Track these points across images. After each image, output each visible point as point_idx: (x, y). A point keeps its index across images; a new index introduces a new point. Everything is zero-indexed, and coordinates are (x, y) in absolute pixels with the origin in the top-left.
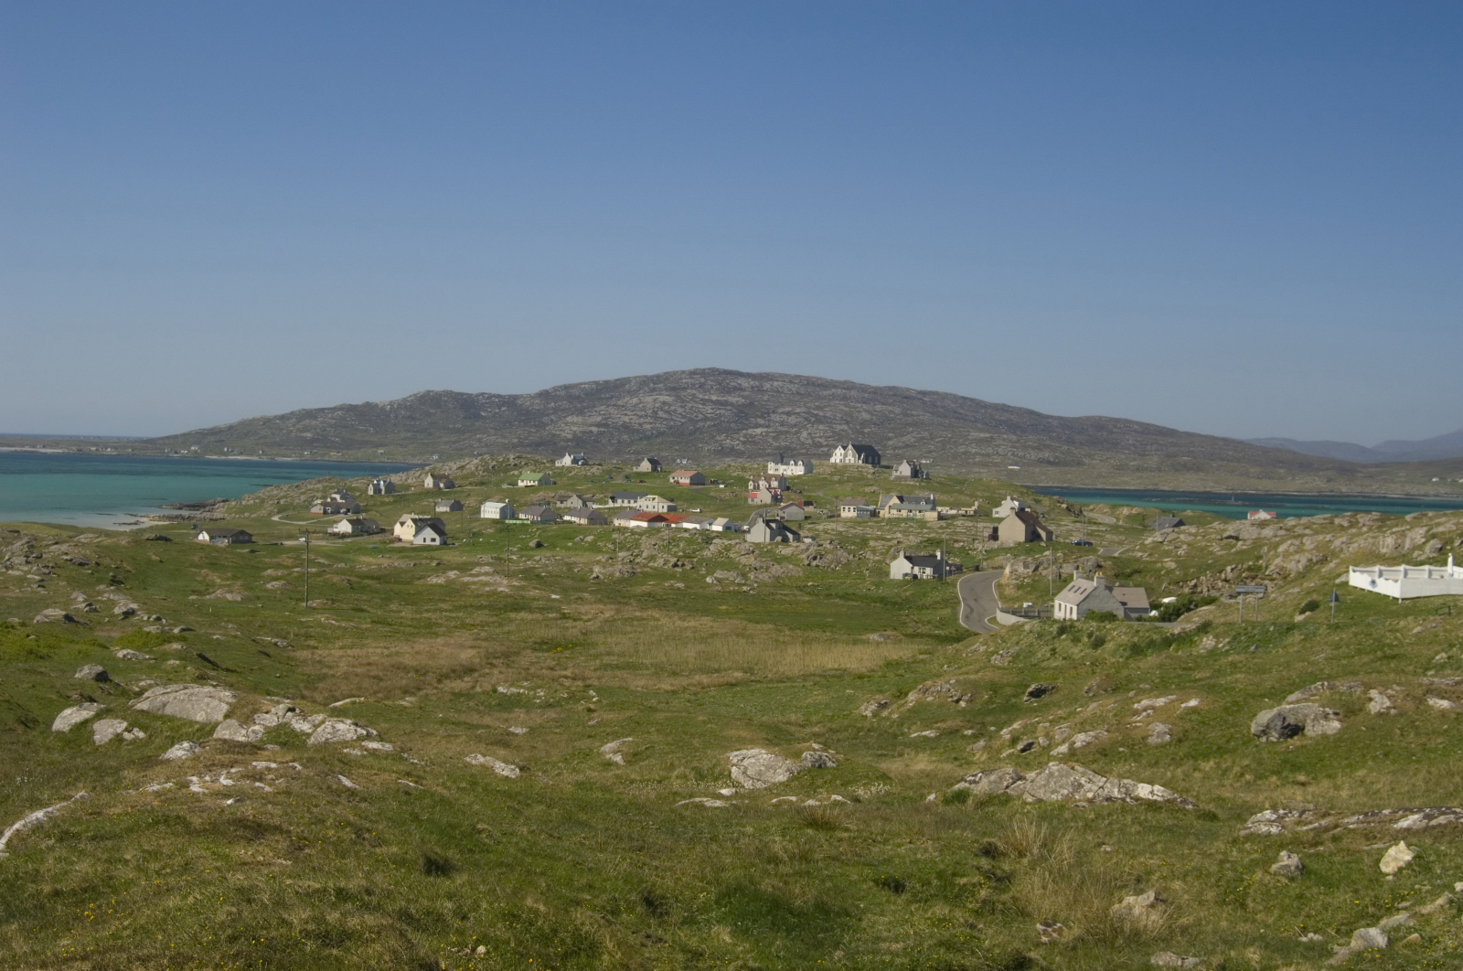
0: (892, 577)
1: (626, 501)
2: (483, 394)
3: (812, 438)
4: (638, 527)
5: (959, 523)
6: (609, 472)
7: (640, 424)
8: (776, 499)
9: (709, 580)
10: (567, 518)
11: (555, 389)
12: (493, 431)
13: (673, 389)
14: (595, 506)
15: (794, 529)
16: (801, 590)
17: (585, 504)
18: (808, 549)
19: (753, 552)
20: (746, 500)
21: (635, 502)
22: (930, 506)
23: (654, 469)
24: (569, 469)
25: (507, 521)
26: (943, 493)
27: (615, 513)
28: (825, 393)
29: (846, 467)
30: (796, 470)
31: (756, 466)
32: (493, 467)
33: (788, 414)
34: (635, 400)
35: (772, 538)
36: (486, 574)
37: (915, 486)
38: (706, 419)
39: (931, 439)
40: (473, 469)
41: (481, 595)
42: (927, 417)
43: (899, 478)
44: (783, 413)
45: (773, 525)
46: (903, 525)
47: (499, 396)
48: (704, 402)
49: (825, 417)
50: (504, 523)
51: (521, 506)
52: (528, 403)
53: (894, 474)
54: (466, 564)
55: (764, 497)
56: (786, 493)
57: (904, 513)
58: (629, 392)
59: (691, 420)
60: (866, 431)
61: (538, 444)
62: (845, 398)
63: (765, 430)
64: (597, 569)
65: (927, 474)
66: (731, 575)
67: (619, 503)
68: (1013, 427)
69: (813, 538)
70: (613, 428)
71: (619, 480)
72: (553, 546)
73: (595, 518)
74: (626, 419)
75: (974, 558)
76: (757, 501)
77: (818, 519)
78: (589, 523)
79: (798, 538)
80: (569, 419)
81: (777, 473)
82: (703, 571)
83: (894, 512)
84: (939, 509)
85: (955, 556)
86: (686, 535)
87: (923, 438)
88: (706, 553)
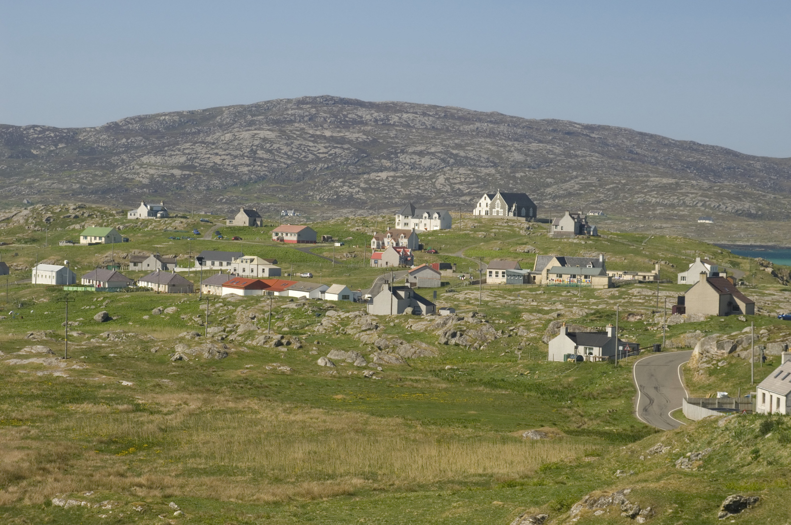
0: (550, 359)
1: (217, 263)
2: (34, 127)
3: (451, 185)
4: (232, 295)
5: (635, 291)
6: (195, 226)
7: (235, 167)
8: (406, 261)
9: (321, 362)
10: (142, 284)
11: (127, 121)
12: (47, 174)
13: (277, 122)
14: (178, 270)
15: (428, 298)
16: (437, 375)
17: (165, 267)
18: (445, 323)
19: (377, 327)
20: (368, 261)
21: (229, 264)
22: (598, 270)
23: (253, 223)
24: (145, 223)
25: (65, 288)
26: (615, 253)
27: (203, 278)
28: (467, 128)
29: (492, 220)
30: (430, 224)
31: (380, 219)
32: (48, 220)
33: (421, 154)
34: (228, 136)
35: (401, 310)
36: (39, 355)
37: (580, 244)
38: (318, 160)
39: (601, 186)
40: (22, 221)
41: (32, 382)
42: (595, 158)
43: (560, 235)
44: (414, 153)
45: (402, 293)
46: (564, 293)
47: (55, 130)
48: (316, 139)
49: (466, 158)
50: (62, 290)
51: (83, 268)
52: (93, 139)
53: (554, 229)
54: (12, 342)
55: (391, 258)
56: (418, 253)
57: (566, 279)
58: (220, 126)
59: (298, 161)
60: (518, 175)
61: (106, 191)
62: (492, 134)
63: (392, 174)
64: (180, 349)
65: (595, 230)
66: (349, 356)
67: (208, 266)
68: (704, 171)
69: (452, 310)
70: (200, 170)
71: (208, 236)
72: (124, 320)
73: (179, 285)
74: (217, 160)
75: (653, 335)
76: (382, 263)
77: (458, 285)
78: (170, 291)
79: (432, 309)
80: (145, 159)
81: (406, 228)
82: (314, 351)
83: (554, 276)
84: (610, 273)
85: (630, 332)
86: (293, 306)
87: (590, 185)
88: (318, 328)
